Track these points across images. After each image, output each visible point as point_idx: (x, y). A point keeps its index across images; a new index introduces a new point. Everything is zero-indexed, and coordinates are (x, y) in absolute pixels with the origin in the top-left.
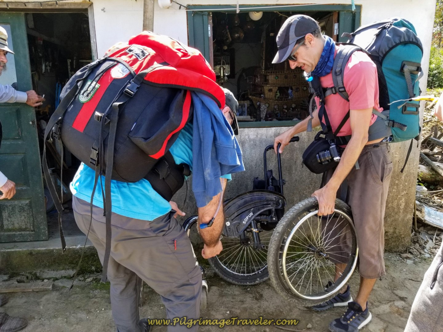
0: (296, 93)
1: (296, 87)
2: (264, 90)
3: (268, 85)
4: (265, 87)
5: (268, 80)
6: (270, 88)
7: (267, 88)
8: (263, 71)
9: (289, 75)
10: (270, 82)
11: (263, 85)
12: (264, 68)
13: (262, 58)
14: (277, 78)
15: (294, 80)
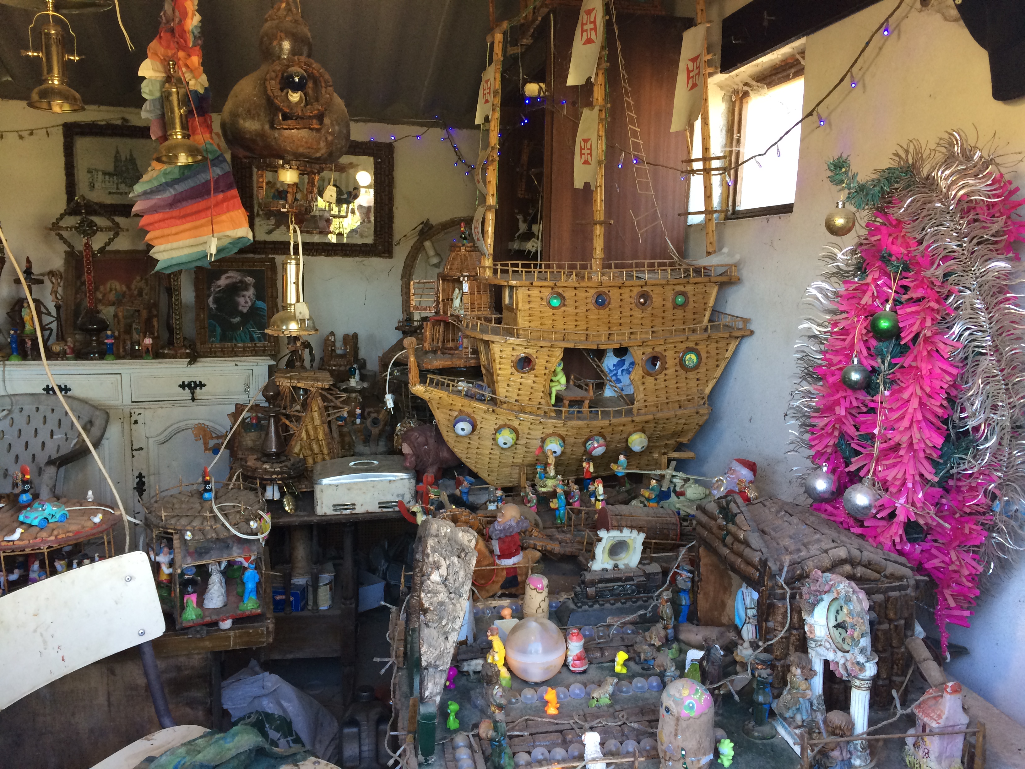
0: (650, 380)
1: (649, 350)
2: (491, 360)
3: (510, 340)
4: (496, 348)
5: (512, 310)
6: (521, 353)
7: (508, 352)
8: (488, 262)
9: (614, 294)
10: (522, 321)
11: (486, 337)
12: (490, 250)
13: (483, 198)
14: (555, 302)
15: (638, 314)
